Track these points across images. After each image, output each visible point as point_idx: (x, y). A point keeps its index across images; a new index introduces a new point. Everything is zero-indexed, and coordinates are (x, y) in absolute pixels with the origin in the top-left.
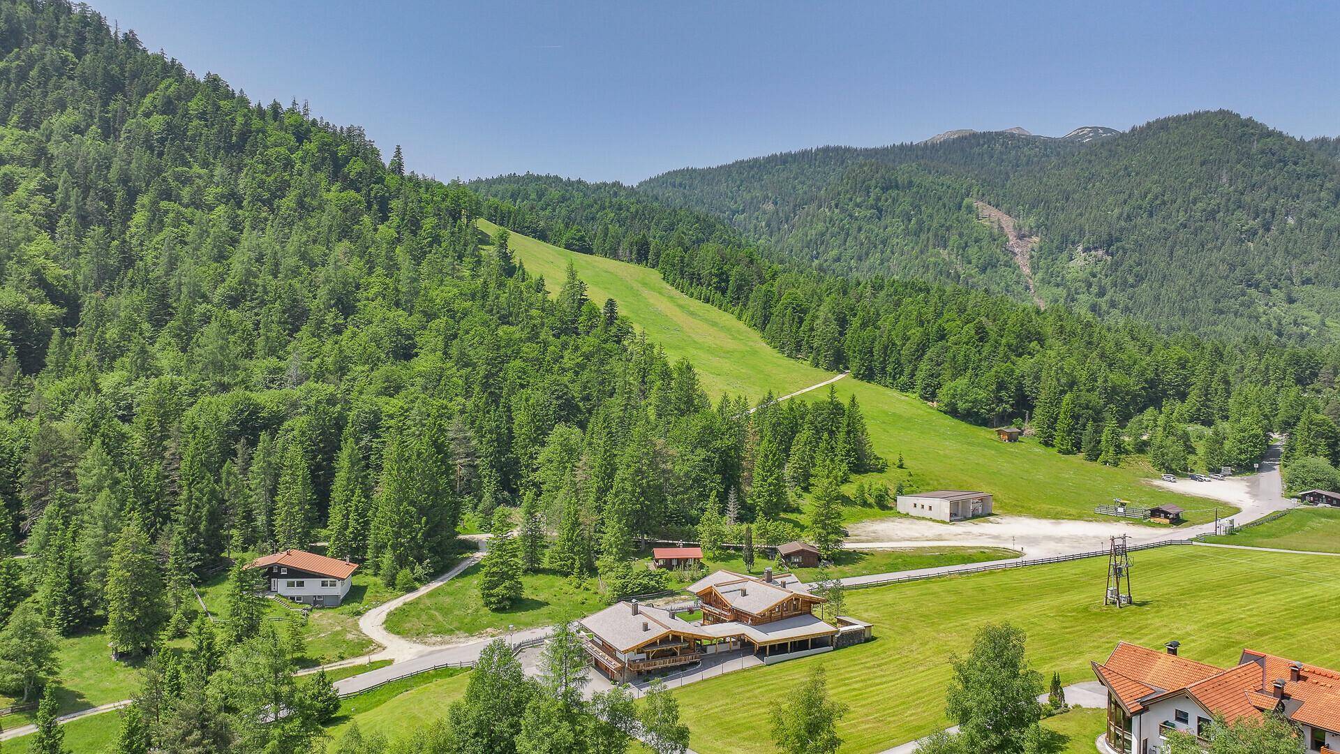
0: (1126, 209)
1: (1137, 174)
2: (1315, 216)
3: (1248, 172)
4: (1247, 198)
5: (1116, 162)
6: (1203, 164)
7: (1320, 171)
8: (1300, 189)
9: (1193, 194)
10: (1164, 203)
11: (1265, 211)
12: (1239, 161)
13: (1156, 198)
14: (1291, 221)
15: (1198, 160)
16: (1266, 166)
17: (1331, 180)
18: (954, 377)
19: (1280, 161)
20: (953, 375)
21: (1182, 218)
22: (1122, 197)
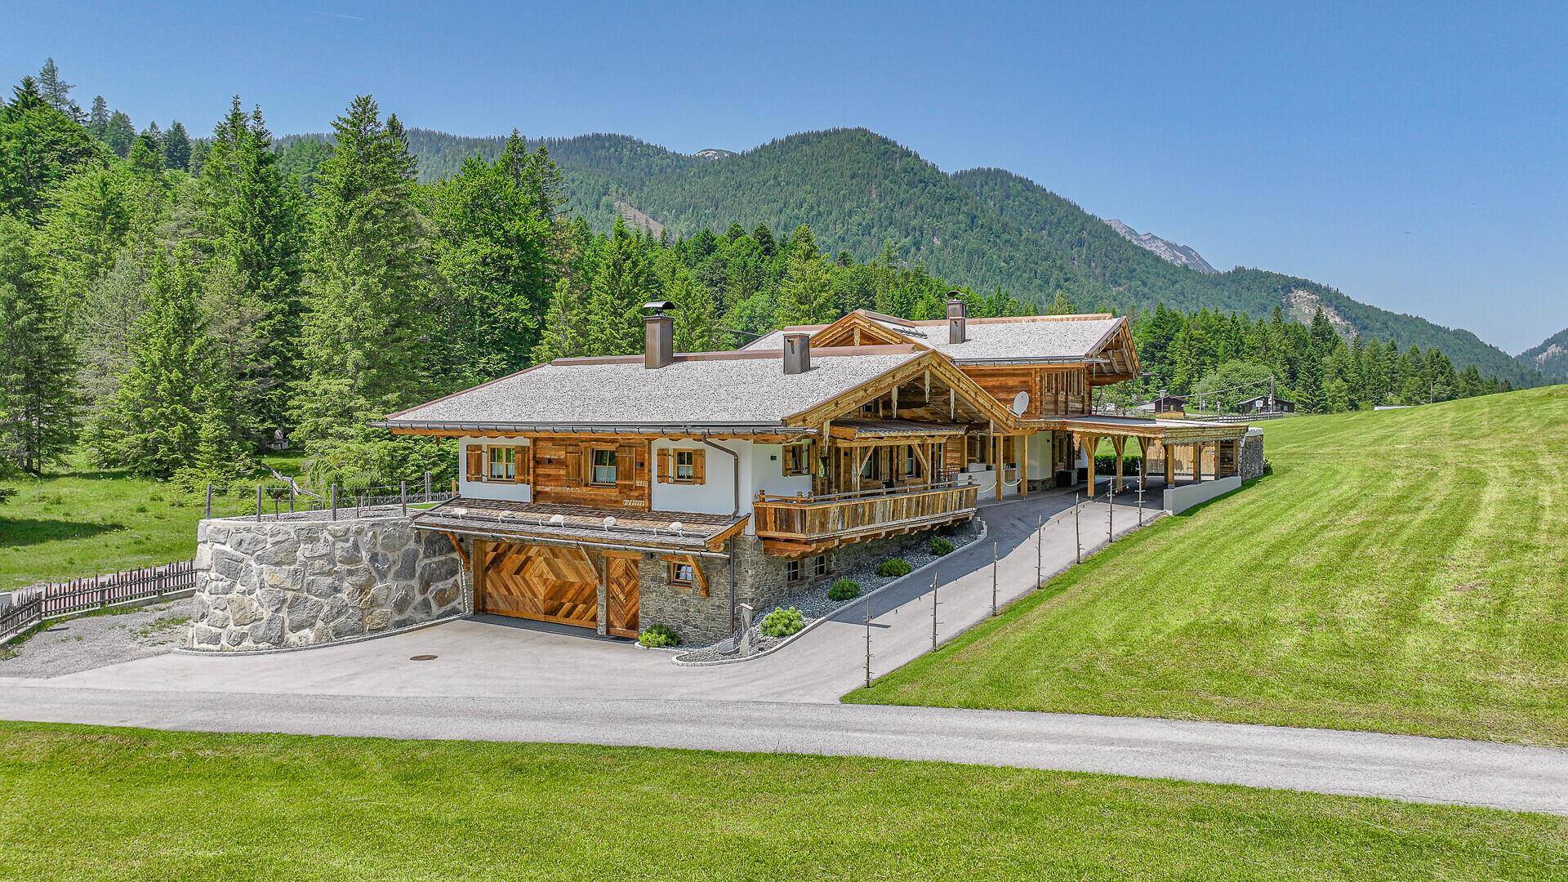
0: (783, 218)
1: (788, 184)
2: (956, 237)
3: (896, 188)
4: (898, 215)
5: (762, 172)
6: (853, 177)
7: (956, 195)
8: (942, 211)
9: (847, 206)
10: (820, 214)
11: (914, 229)
12: (886, 177)
13: (812, 208)
14: (937, 242)
15: (848, 173)
16: (911, 184)
17: (967, 204)
18: (746, 294)
19: (921, 181)
20: (745, 290)
21: (840, 232)
22: (776, 206)
